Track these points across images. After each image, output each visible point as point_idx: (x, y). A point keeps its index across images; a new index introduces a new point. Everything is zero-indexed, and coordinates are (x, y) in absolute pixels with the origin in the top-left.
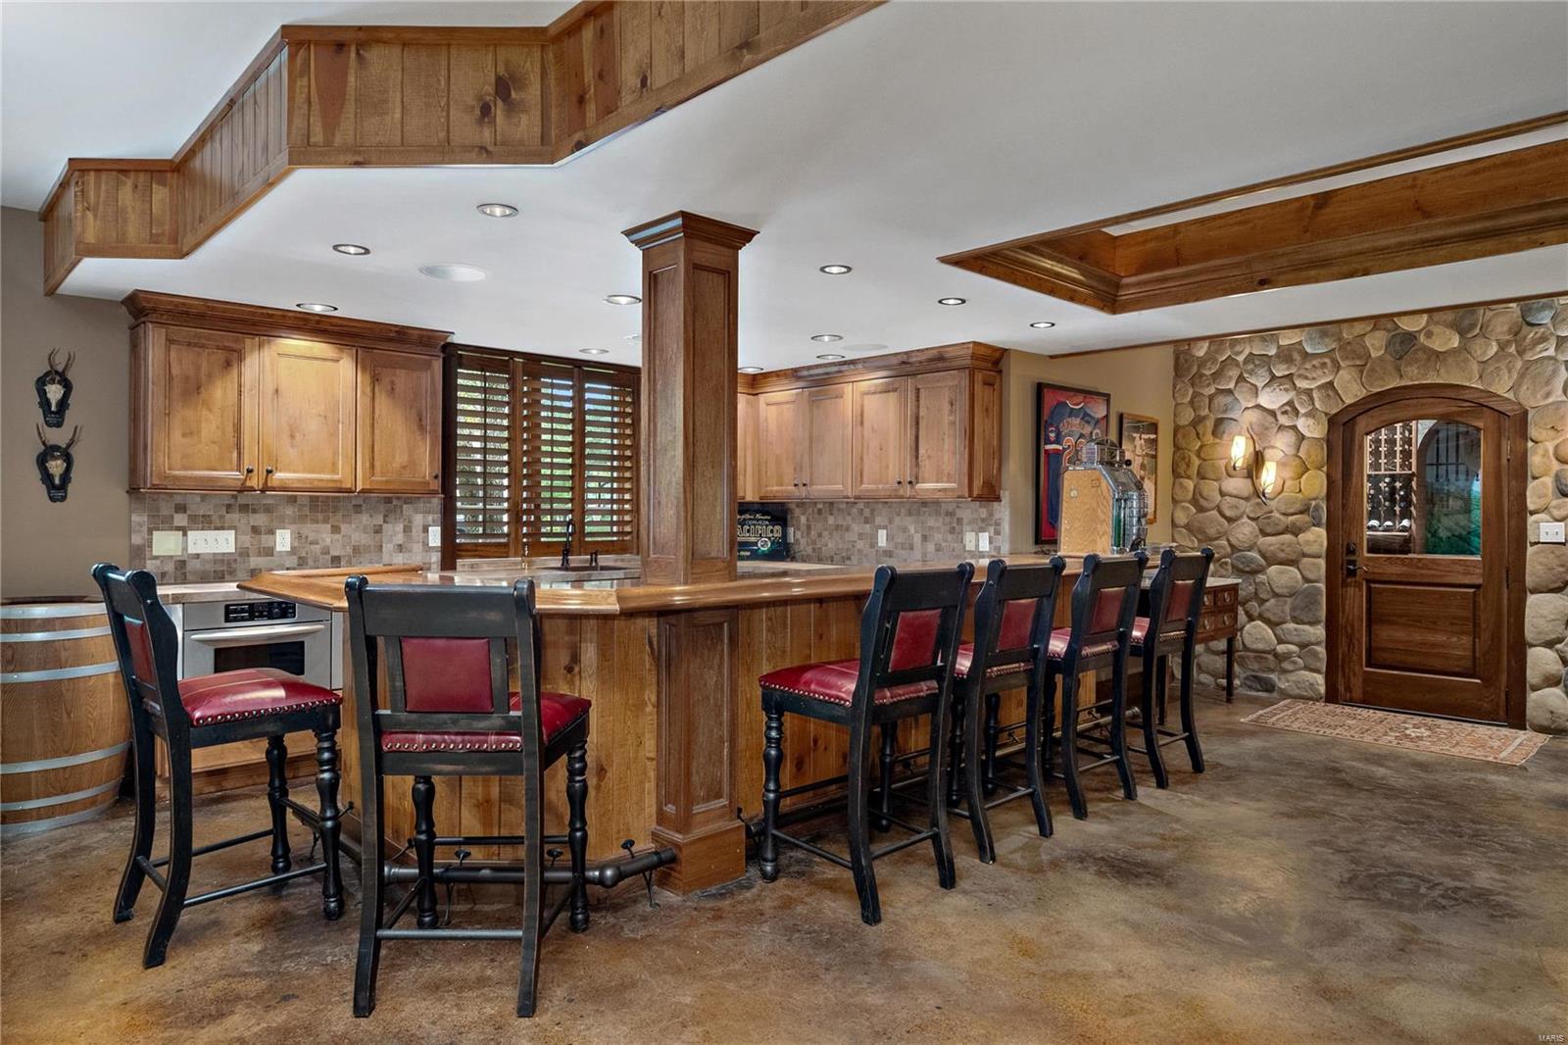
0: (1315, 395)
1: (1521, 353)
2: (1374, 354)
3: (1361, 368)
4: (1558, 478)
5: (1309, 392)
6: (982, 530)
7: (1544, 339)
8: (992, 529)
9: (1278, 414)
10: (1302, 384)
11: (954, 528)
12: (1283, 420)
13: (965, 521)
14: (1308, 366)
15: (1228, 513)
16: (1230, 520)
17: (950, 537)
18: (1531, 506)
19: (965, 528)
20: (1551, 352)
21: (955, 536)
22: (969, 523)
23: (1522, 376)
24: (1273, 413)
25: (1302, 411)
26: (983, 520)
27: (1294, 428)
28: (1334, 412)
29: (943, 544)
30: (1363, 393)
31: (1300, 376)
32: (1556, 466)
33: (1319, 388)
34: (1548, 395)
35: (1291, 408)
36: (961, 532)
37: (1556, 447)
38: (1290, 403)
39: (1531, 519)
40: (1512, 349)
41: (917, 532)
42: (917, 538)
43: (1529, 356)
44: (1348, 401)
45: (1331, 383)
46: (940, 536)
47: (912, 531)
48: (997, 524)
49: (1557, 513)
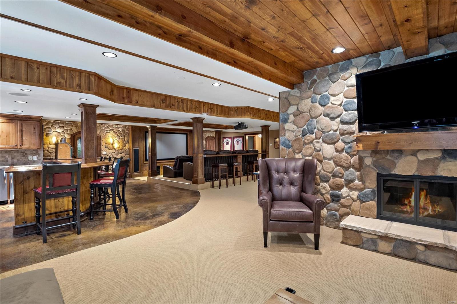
0: (68, 130)
1: (100, 128)
2: (79, 125)
3: (77, 127)
4: (105, 146)
5: (67, 130)
6: (35, 156)
7: (103, 127)
8: (38, 155)
9: (61, 133)
10: (65, 128)
11: (24, 156)
12: (62, 134)
13: (28, 154)
14: (67, 125)
15: (50, 152)
16: (50, 153)
17: (23, 158)
18: (102, 150)
19: (28, 155)
20: (104, 129)
21: (25, 157)
22: (29, 154)
23: (100, 131)
24: (60, 133)
25: (66, 133)
26: (35, 153)
27: (64, 136)
28: (72, 134)
29: (20, 160)
30: (77, 131)
31: (65, 127)
32: (105, 144)
33: (69, 129)
34: (104, 134)
35: (63, 132)
36: (27, 156)
37: (105, 142)
38: (63, 131)
39: (102, 151)
40: (99, 128)
41: (9, 157)
42: (10, 159)
43: (101, 129)
44: (74, 132)
45: (71, 129)
46: (19, 158)
47: (7, 157)
48: (39, 154)
49: (105, 150)
